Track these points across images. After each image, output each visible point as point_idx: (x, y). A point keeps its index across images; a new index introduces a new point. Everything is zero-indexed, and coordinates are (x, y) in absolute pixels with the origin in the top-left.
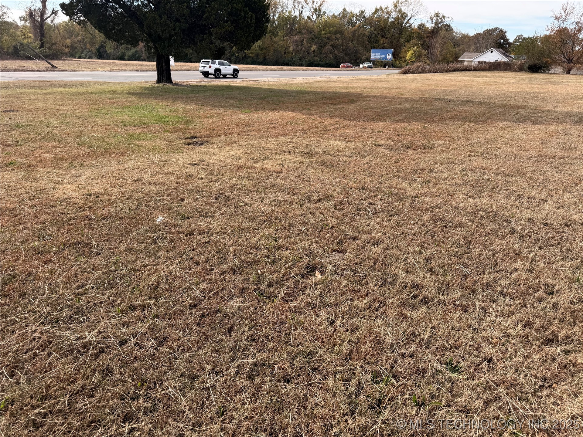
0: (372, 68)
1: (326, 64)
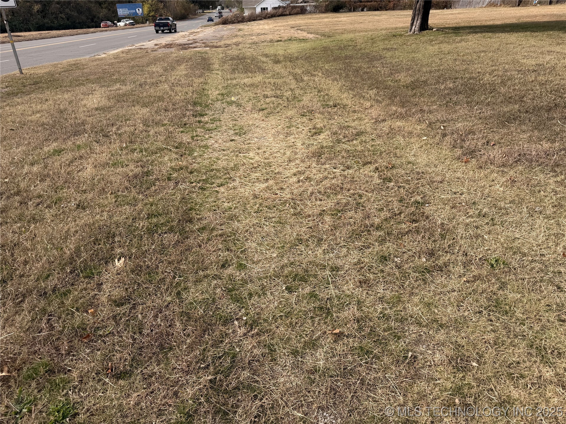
0: (134, 25)
1: (60, 25)
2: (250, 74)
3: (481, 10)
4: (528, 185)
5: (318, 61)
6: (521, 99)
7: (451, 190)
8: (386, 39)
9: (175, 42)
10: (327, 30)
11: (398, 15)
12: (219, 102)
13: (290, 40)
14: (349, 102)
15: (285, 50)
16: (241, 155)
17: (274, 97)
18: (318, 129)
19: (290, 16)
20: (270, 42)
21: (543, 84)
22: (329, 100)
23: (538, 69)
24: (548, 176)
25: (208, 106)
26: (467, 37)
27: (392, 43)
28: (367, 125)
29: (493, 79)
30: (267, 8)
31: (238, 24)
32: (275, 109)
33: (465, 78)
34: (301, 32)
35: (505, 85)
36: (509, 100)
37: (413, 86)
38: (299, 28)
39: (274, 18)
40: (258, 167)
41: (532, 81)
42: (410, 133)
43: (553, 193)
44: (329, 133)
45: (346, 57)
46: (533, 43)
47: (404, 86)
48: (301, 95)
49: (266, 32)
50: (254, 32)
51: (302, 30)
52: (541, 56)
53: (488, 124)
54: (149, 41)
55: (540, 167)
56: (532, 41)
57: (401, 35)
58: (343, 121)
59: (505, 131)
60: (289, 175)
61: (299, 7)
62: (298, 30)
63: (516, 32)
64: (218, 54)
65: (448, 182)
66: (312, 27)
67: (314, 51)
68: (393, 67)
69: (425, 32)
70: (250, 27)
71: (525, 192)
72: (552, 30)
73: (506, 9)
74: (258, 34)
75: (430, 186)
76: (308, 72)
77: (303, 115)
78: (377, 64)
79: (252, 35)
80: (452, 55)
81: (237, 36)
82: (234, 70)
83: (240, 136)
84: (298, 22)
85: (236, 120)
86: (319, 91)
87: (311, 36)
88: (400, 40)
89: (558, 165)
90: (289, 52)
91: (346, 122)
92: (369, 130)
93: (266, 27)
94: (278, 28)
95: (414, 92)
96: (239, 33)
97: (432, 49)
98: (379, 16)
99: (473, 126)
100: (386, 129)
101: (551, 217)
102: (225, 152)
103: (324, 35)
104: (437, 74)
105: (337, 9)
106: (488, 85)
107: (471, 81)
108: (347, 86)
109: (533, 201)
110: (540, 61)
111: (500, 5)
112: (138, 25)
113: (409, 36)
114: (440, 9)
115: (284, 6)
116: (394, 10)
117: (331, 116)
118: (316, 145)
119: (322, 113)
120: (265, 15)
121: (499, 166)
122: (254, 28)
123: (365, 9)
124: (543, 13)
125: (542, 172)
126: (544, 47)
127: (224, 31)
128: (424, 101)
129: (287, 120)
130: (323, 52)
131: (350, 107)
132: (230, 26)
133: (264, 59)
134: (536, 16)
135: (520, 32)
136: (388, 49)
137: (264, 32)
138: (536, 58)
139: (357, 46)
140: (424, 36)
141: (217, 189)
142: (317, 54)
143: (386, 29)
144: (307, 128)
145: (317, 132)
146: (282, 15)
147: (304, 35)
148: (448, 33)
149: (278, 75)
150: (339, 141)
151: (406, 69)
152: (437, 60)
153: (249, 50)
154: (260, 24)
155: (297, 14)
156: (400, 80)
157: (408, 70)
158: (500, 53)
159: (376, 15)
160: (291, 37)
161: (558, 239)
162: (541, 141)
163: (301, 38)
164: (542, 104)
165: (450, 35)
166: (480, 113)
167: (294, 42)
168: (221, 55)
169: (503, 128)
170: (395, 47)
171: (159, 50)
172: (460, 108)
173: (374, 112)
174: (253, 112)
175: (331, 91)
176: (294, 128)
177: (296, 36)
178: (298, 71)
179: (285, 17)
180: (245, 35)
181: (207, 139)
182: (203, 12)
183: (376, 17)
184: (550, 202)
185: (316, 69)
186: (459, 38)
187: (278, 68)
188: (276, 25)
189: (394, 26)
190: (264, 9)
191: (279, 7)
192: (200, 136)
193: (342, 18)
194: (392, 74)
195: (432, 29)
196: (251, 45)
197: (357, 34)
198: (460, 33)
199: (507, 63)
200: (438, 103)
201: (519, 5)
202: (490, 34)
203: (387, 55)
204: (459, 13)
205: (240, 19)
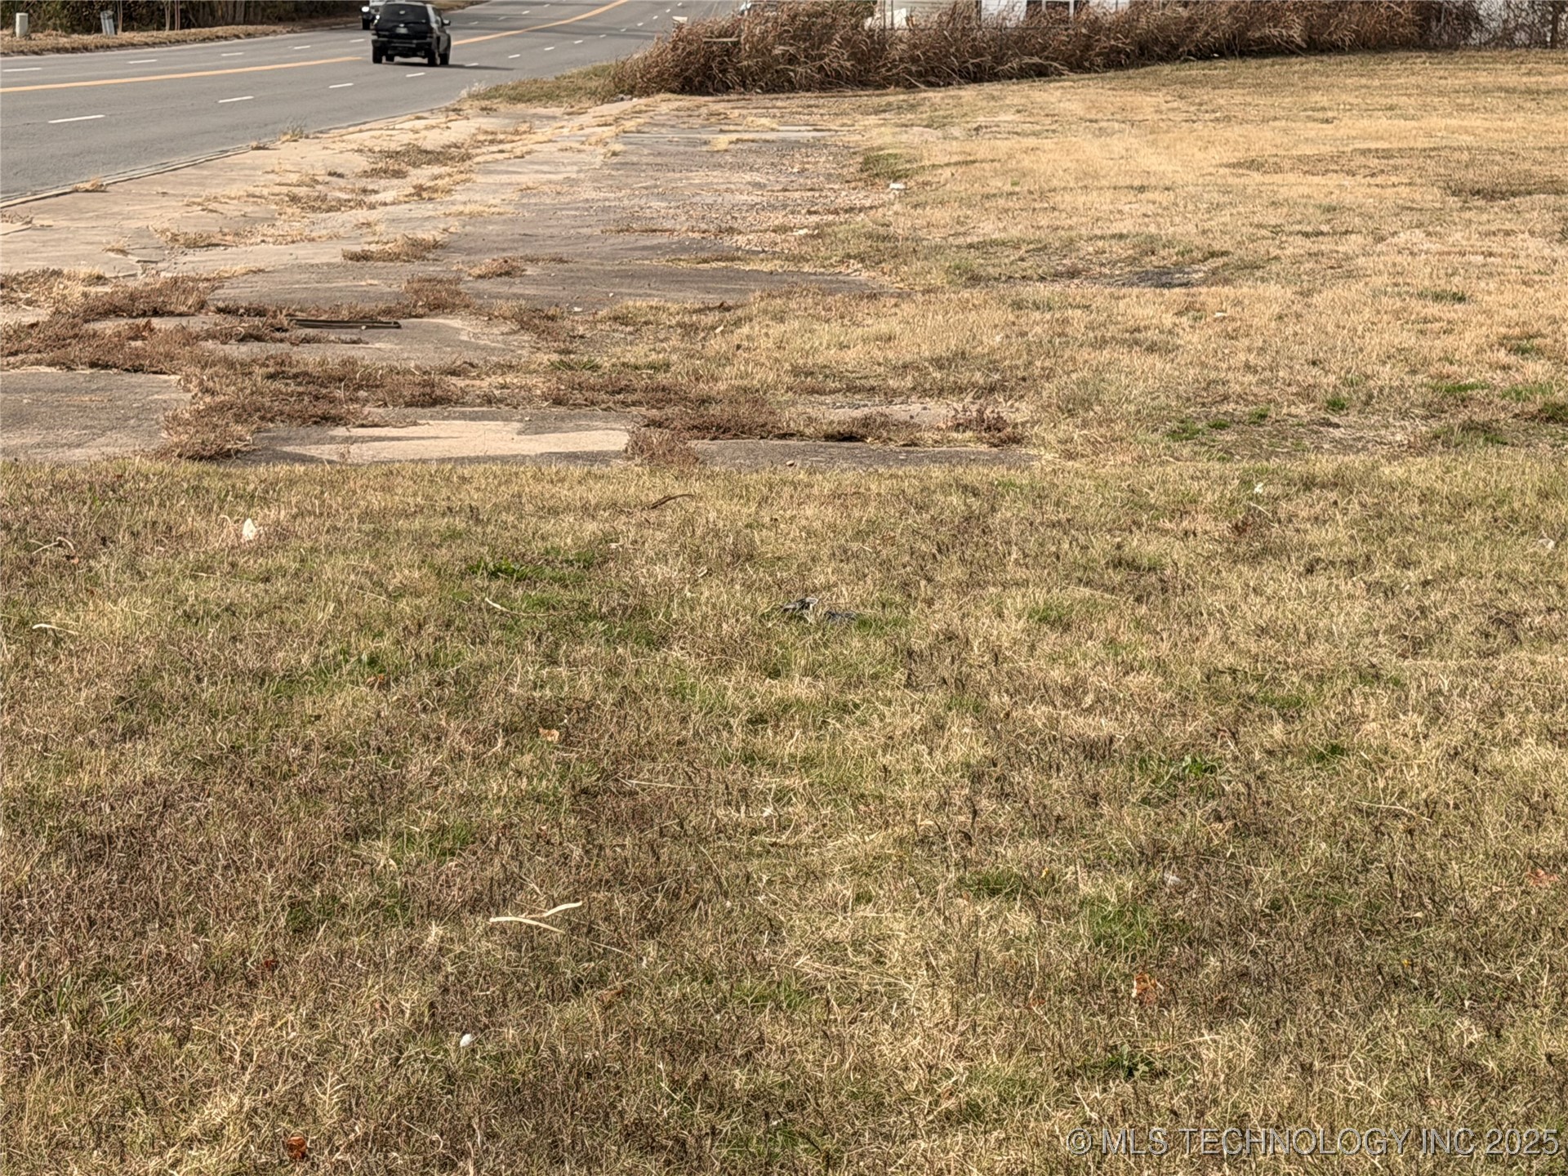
205: (837, 57)
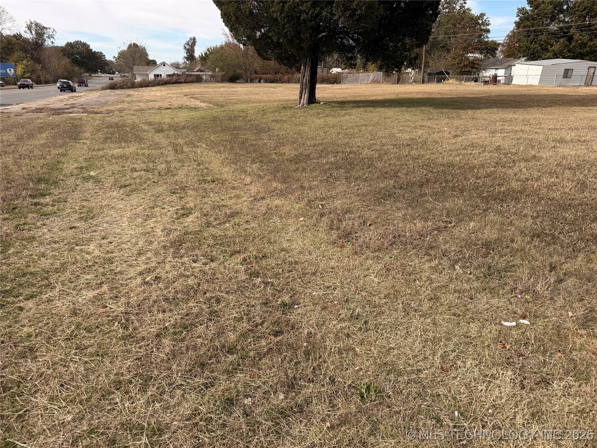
2: (123, 144)
3: (366, 86)
4: (403, 273)
5: (205, 131)
6: (395, 175)
7: (323, 284)
8: (277, 111)
9: (48, 106)
10: (221, 99)
11: (292, 88)
12: (74, 178)
13: (180, 108)
14: (229, 177)
15: (172, 118)
16: (78, 248)
17: (144, 170)
18: (187, 209)
19: (185, 84)
20: (158, 109)
21: (416, 158)
22: (207, 174)
23: (411, 144)
24: (423, 260)
25: (56, 183)
26: (351, 111)
27: (282, 115)
28: (244, 204)
29: (372, 153)
30: (161, 75)
31: (128, 90)
32: (141, 186)
33: (345, 152)
34: (194, 100)
35: (382, 160)
36: (384, 175)
37: (296, 160)
38: (192, 96)
39: (168, 85)
40: (94, 266)
41: (406, 156)
42: (288, 213)
43: (429, 282)
44: (199, 215)
45: (235, 128)
46: (408, 118)
47: (287, 160)
48: (176, 168)
49: (156, 98)
50: (143, 99)
51: (195, 98)
52: (414, 130)
53: (365, 202)
54: (17, 104)
55: (414, 250)
56: (407, 116)
57: (291, 108)
58: (218, 199)
59: (380, 208)
60: (132, 275)
61: (194, 75)
62: (191, 98)
63: (394, 107)
64: (94, 120)
65: (321, 274)
66: (206, 96)
67: (203, 120)
68: (279, 139)
69: (313, 105)
70: (141, 93)
71: (401, 281)
72: (424, 106)
73: (386, 86)
74: (148, 101)
75: (302, 281)
76: (191, 143)
77: (174, 192)
78: (264, 136)
79: (140, 101)
80: (336, 128)
81: (123, 102)
82: (106, 139)
83: (85, 221)
84: (193, 90)
85: (87, 200)
86: (199, 165)
87: (203, 105)
88: (289, 113)
89: (431, 248)
90: (176, 120)
91: (223, 200)
92: (245, 209)
93: (158, 94)
94: (170, 95)
95: (297, 166)
96: (125, 99)
97: (319, 122)
98: (275, 88)
99: (351, 203)
100: (263, 209)
101: (427, 314)
102: (56, 246)
103: (217, 105)
104: (321, 148)
105: (233, 79)
106: (366, 160)
107: (351, 156)
108: (231, 159)
109: (409, 294)
110: (413, 135)
111: (383, 83)
112: (8, 87)
113: (298, 108)
114: (330, 83)
115: (179, 73)
116: (289, 83)
117: (206, 194)
118: (180, 230)
119: (196, 190)
120: (159, 82)
121: (375, 251)
122: (144, 94)
123: (262, 81)
124: (418, 90)
125: (417, 255)
126: (417, 121)
127: (111, 96)
128: (305, 176)
129: (153, 198)
130: (212, 122)
131: (230, 183)
132: (118, 92)
133: (146, 127)
134: (411, 93)
135: (397, 107)
136: (277, 121)
137: (154, 99)
138: (410, 132)
139: (247, 117)
140: (312, 109)
141: (22, 305)
142: (206, 124)
143: (279, 101)
144: (175, 209)
145: (186, 213)
146: (176, 82)
147: (198, 103)
148: (334, 107)
149: (156, 146)
150: (208, 224)
151: (292, 142)
152: (322, 134)
153: (133, 117)
154: (153, 91)
155: (192, 82)
156: (284, 153)
157: (293, 143)
158: (378, 127)
159: (271, 87)
160: (182, 105)
161: (436, 345)
162: (414, 219)
163: (193, 106)
164: (415, 179)
165: (335, 109)
166: (358, 189)
167: (184, 110)
168: (97, 122)
169: (379, 206)
170: (284, 119)
171: (26, 114)
172: (339, 184)
173: (253, 189)
174: (112, 190)
175: (212, 165)
176: (158, 209)
177: (188, 104)
178: (180, 141)
179: (180, 85)
180: (132, 101)
181: (38, 228)
182: (91, 76)
183: (271, 89)
184: (425, 294)
185: (200, 140)
186: (344, 112)
187: (159, 138)
188: (169, 92)
189: (287, 98)
190: (158, 76)
191: (174, 75)
192: (29, 224)
193: (239, 89)
194: (277, 146)
195: (320, 103)
196: (135, 112)
197: (250, 105)
198: (345, 107)
199: (384, 137)
200: (319, 178)
201: (398, 83)
202: (371, 109)
203: (275, 128)
204: (347, 88)
205: (129, 85)
